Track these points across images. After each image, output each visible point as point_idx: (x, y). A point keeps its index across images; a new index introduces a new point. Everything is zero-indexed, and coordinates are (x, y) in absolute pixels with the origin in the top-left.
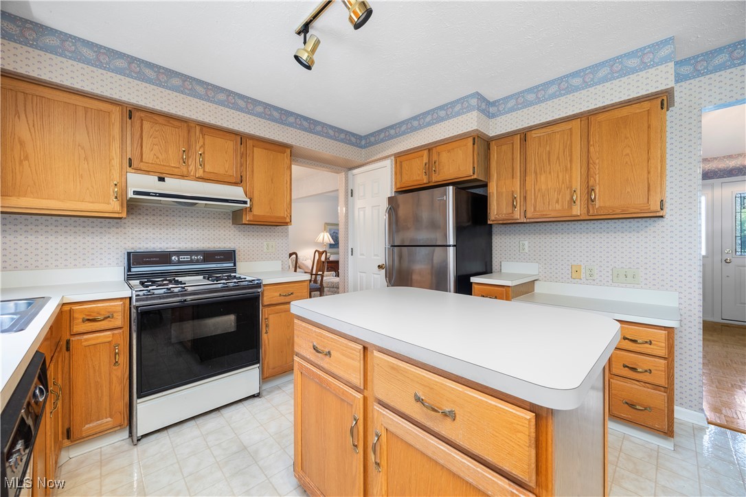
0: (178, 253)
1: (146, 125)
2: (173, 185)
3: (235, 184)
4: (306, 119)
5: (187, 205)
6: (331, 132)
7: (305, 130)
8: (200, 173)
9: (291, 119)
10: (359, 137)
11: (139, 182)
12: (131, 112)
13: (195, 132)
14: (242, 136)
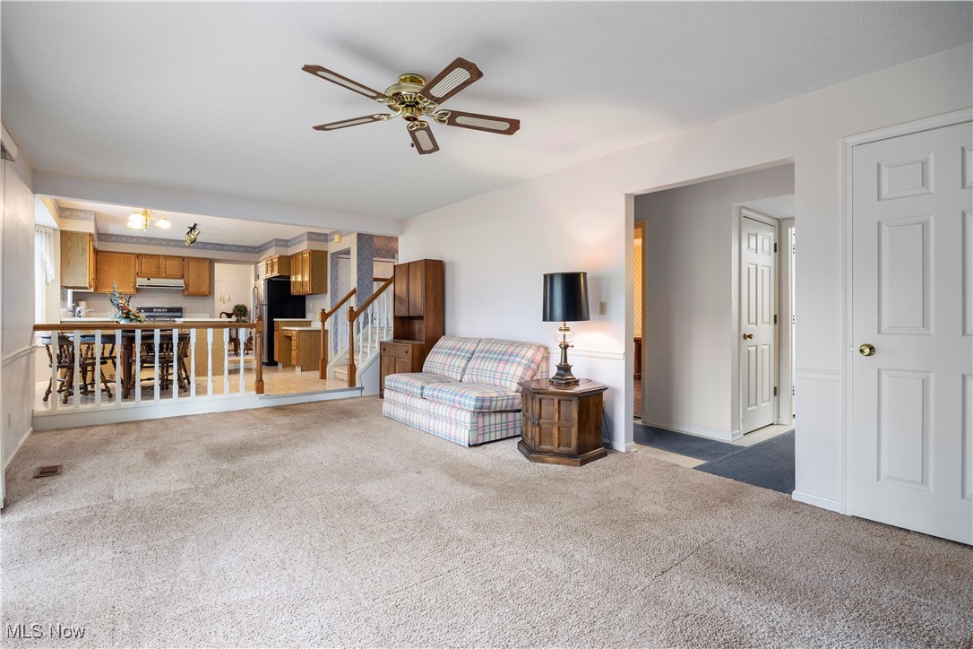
0: (157, 308)
1: (143, 259)
2: (154, 281)
3: (180, 278)
4: (217, 244)
5: (161, 289)
6: (234, 248)
7: (217, 250)
8: (164, 275)
9: (209, 246)
10: (255, 248)
11: (141, 281)
12: (138, 256)
13: (162, 260)
14: (183, 258)
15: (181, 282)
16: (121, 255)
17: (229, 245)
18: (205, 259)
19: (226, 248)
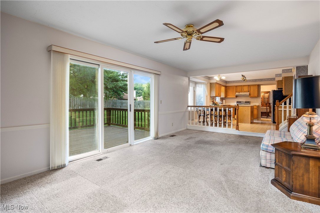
0: (242, 102)
1: (238, 87)
2: (241, 93)
8: (243, 91)
10: (274, 78)
11: (237, 94)
12: (236, 86)
13: (243, 86)
14: (249, 85)
15: (248, 93)
16: (232, 87)
17: (264, 79)
18: (256, 85)
19: (263, 80)
